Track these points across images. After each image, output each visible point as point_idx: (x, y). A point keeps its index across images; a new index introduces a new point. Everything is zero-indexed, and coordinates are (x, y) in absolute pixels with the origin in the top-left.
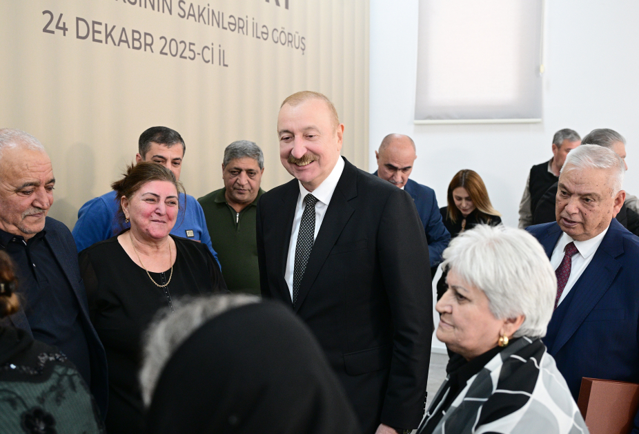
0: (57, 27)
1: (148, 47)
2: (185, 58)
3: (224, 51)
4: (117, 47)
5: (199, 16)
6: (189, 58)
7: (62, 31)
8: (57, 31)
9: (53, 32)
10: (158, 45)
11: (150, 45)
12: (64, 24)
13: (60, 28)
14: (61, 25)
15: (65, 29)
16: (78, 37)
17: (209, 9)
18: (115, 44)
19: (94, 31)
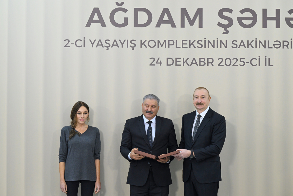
0: (157, 63)
1: (210, 64)
2: (238, 65)
3: (269, 59)
4: (190, 66)
5: (248, 45)
6: (240, 65)
9: (154, 65)
10: (217, 62)
11: (211, 63)
12: (160, 61)
13: (159, 63)
14: (159, 62)
15: (160, 63)
16: (167, 65)
17: (256, 41)
18: (188, 65)
19: (176, 62)
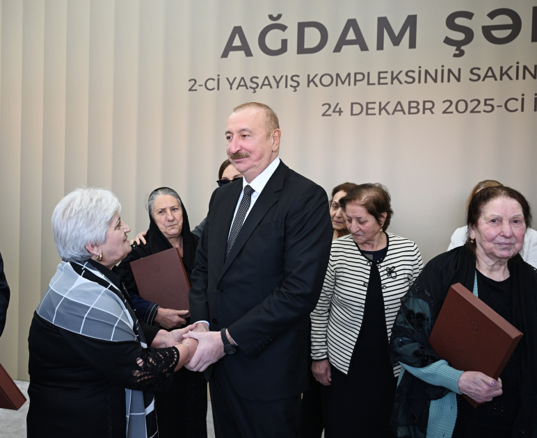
0: (334, 111)
1: (427, 112)
2: (480, 112)
4: (391, 116)
5: (502, 75)
6: (484, 111)
7: (338, 114)
8: (333, 114)
9: (330, 115)
10: (440, 107)
11: (430, 109)
12: (340, 109)
13: (337, 112)
14: (337, 109)
15: (340, 112)
16: (352, 114)
17: (518, 67)
18: (388, 114)
19: (367, 109)
